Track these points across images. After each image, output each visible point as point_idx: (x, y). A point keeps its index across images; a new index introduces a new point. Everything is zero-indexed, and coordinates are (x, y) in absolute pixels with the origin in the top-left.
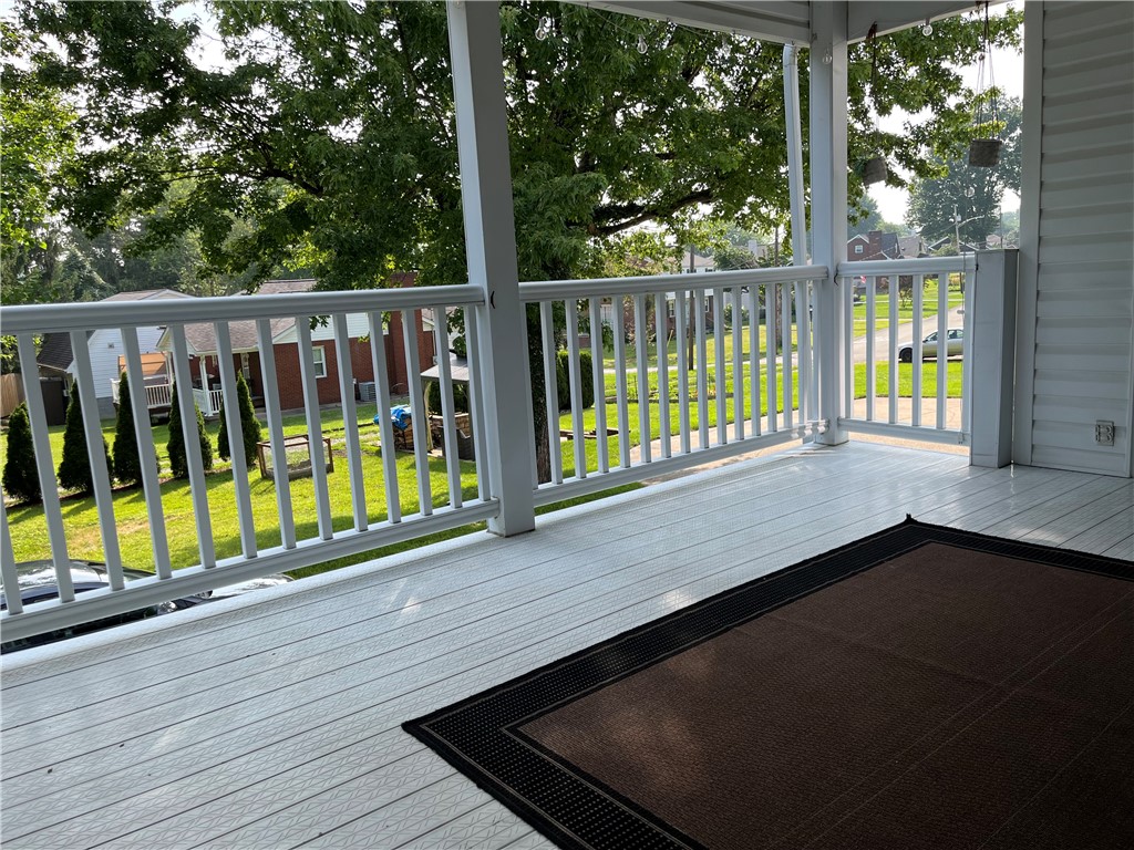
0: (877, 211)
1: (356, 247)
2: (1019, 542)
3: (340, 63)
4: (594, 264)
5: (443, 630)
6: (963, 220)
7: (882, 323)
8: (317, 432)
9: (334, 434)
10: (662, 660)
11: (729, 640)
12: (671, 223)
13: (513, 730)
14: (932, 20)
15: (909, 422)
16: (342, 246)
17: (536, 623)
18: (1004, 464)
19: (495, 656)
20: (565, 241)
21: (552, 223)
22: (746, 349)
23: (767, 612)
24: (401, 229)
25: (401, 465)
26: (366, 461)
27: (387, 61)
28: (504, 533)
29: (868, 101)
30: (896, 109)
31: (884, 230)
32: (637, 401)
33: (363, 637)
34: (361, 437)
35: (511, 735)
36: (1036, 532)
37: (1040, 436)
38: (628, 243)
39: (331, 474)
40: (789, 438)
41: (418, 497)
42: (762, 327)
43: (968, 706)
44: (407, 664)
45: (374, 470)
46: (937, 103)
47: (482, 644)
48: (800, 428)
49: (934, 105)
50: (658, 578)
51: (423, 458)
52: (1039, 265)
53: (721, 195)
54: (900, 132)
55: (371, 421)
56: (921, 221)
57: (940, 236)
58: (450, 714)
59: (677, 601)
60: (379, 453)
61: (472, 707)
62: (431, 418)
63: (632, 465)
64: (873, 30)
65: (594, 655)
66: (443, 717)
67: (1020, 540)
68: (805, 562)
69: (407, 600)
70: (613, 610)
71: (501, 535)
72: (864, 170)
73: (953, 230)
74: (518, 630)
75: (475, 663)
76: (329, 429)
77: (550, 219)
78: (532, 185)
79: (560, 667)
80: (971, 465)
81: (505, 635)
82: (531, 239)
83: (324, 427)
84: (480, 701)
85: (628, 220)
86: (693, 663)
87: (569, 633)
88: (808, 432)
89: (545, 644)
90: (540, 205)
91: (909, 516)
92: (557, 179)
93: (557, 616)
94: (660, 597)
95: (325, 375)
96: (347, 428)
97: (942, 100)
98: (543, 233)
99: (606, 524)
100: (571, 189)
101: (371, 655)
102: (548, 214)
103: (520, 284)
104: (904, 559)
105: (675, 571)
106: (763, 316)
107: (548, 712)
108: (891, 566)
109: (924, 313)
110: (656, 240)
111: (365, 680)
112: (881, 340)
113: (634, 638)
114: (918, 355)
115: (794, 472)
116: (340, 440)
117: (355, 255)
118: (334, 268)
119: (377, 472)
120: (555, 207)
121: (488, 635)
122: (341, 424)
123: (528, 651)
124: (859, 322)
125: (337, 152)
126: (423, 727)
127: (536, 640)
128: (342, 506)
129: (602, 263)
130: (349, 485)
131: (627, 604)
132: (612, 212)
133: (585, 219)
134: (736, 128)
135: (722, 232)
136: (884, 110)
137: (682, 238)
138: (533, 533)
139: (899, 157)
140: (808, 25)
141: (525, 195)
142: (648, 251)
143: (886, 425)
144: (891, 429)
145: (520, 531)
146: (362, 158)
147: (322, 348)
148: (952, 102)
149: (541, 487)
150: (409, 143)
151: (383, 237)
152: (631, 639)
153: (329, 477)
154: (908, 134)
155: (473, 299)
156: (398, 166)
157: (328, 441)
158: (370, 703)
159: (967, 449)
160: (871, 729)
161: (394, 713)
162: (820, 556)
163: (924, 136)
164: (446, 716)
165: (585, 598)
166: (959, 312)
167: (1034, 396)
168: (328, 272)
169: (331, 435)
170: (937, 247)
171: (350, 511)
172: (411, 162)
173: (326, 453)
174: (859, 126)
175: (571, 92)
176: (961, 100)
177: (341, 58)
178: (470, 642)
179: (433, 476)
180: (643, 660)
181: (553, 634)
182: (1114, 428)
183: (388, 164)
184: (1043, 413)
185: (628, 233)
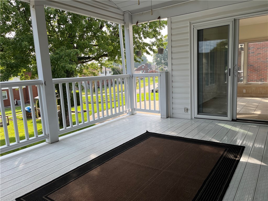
0: (147, 59)
1: (12, 66)
2: (168, 135)
3: (7, 18)
4: (80, 70)
5: (30, 171)
6: (164, 61)
7: (147, 84)
8: (4, 114)
9: (10, 114)
10: (87, 173)
11: (104, 165)
12: (99, 61)
13: (46, 197)
14: (149, 22)
15: (148, 109)
16: (8, 65)
17: (56, 167)
18: (167, 117)
19: (44, 177)
20: (69, 66)
21: (66, 61)
22: (120, 90)
23: (113, 157)
24: (26, 61)
25: (29, 122)
26: (18, 122)
27: (20, 19)
28: (50, 142)
29: (142, 36)
30: (148, 38)
31: (148, 63)
32: (91, 103)
33: (7, 175)
34: (17, 115)
35: (45, 198)
36: (172, 133)
37: (174, 111)
38: (89, 65)
39: (9, 126)
40: (123, 113)
41: (34, 130)
42: (123, 85)
43: (154, 175)
44: (19, 182)
45: (21, 124)
46: (156, 37)
47: (41, 174)
48: (126, 111)
49: (155, 38)
50: (89, 151)
51: (35, 120)
52: (172, 75)
53: (110, 55)
54: (149, 43)
55: (20, 111)
56: (156, 61)
57: (160, 65)
58: (29, 195)
59: (93, 156)
60: (22, 119)
61: (36, 192)
62: (38, 109)
63: (90, 121)
64: (137, 23)
65: (70, 174)
66: (27, 196)
67: (169, 135)
68: (124, 144)
69: (21, 163)
70: (77, 161)
71: (49, 143)
72: (137, 53)
73: (162, 64)
74: (51, 169)
75: (38, 179)
76: (8, 113)
77: (65, 60)
78: (61, 52)
79: (61, 178)
80: (161, 118)
81: (47, 171)
82: (60, 65)
83: (6, 113)
84: (38, 190)
85: (88, 60)
86: (95, 172)
87: (64, 168)
88: (127, 112)
89: (58, 172)
90: (63, 57)
91: (147, 131)
92: (67, 50)
93: (62, 164)
94: (89, 156)
95: (7, 99)
96: (13, 113)
97: (157, 37)
98: (64, 63)
99: (77, 138)
100: (71, 53)
101: (9, 180)
102: (65, 59)
103: (53, 79)
104: (145, 141)
105: (93, 149)
106: (123, 82)
107: (56, 191)
108: (142, 143)
109: (155, 82)
110: (96, 65)
111: (6, 187)
112: (147, 88)
113: (81, 168)
114: (155, 91)
115: (124, 121)
116: (11, 116)
117: (12, 68)
118: (5, 71)
119: (22, 124)
120: (67, 57)
121: (42, 171)
122: (11, 112)
123: (53, 174)
124: (142, 84)
125: (6, 41)
126: (22, 199)
127: (56, 171)
128: (12, 134)
129: (82, 70)
130: (14, 128)
131: (80, 159)
132: (84, 58)
133: (75, 60)
134: (112, 41)
135: (111, 63)
136: (145, 38)
137: (102, 64)
138: (58, 142)
139: (149, 48)
140: (123, 20)
141: (59, 54)
142: (94, 68)
143: (144, 110)
144: (145, 110)
145: (55, 141)
146: (13, 43)
147: (6, 91)
148: (159, 37)
149: (60, 130)
150: (27, 40)
151: (20, 63)
152: (80, 168)
153: (8, 127)
154: (151, 43)
155: (39, 83)
156: (23, 46)
157: (7, 117)
158: (7, 194)
159: (160, 114)
160: (133, 184)
161: (14, 196)
162: (127, 142)
163: (154, 44)
164: (28, 195)
165: (70, 158)
166: (157, 85)
167: (172, 103)
168: (4, 72)
169: (9, 115)
170: (159, 67)
171: (14, 136)
172: (27, 44)
173: (7, 120)
174: (140, 41)
175: (70, 30)
176: (161, 37)
177: (7, 17)
178: (37, 174)
179: (38, 125)
180: (83, 173)
181: (60, 169)
182: (187, 109)
183: (21, 45)
184: (174, 106)
185: (89, 63)
